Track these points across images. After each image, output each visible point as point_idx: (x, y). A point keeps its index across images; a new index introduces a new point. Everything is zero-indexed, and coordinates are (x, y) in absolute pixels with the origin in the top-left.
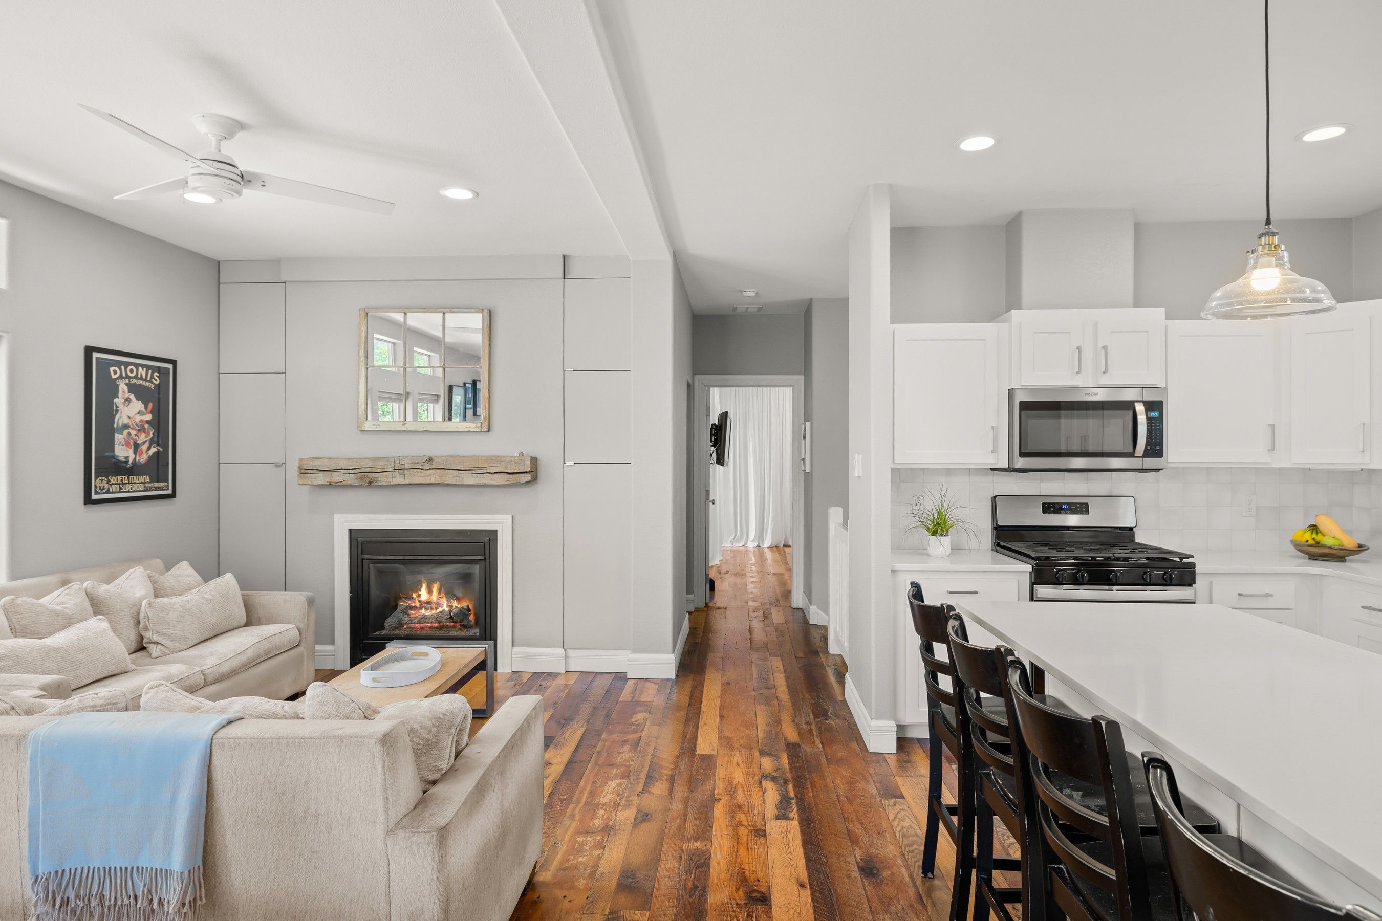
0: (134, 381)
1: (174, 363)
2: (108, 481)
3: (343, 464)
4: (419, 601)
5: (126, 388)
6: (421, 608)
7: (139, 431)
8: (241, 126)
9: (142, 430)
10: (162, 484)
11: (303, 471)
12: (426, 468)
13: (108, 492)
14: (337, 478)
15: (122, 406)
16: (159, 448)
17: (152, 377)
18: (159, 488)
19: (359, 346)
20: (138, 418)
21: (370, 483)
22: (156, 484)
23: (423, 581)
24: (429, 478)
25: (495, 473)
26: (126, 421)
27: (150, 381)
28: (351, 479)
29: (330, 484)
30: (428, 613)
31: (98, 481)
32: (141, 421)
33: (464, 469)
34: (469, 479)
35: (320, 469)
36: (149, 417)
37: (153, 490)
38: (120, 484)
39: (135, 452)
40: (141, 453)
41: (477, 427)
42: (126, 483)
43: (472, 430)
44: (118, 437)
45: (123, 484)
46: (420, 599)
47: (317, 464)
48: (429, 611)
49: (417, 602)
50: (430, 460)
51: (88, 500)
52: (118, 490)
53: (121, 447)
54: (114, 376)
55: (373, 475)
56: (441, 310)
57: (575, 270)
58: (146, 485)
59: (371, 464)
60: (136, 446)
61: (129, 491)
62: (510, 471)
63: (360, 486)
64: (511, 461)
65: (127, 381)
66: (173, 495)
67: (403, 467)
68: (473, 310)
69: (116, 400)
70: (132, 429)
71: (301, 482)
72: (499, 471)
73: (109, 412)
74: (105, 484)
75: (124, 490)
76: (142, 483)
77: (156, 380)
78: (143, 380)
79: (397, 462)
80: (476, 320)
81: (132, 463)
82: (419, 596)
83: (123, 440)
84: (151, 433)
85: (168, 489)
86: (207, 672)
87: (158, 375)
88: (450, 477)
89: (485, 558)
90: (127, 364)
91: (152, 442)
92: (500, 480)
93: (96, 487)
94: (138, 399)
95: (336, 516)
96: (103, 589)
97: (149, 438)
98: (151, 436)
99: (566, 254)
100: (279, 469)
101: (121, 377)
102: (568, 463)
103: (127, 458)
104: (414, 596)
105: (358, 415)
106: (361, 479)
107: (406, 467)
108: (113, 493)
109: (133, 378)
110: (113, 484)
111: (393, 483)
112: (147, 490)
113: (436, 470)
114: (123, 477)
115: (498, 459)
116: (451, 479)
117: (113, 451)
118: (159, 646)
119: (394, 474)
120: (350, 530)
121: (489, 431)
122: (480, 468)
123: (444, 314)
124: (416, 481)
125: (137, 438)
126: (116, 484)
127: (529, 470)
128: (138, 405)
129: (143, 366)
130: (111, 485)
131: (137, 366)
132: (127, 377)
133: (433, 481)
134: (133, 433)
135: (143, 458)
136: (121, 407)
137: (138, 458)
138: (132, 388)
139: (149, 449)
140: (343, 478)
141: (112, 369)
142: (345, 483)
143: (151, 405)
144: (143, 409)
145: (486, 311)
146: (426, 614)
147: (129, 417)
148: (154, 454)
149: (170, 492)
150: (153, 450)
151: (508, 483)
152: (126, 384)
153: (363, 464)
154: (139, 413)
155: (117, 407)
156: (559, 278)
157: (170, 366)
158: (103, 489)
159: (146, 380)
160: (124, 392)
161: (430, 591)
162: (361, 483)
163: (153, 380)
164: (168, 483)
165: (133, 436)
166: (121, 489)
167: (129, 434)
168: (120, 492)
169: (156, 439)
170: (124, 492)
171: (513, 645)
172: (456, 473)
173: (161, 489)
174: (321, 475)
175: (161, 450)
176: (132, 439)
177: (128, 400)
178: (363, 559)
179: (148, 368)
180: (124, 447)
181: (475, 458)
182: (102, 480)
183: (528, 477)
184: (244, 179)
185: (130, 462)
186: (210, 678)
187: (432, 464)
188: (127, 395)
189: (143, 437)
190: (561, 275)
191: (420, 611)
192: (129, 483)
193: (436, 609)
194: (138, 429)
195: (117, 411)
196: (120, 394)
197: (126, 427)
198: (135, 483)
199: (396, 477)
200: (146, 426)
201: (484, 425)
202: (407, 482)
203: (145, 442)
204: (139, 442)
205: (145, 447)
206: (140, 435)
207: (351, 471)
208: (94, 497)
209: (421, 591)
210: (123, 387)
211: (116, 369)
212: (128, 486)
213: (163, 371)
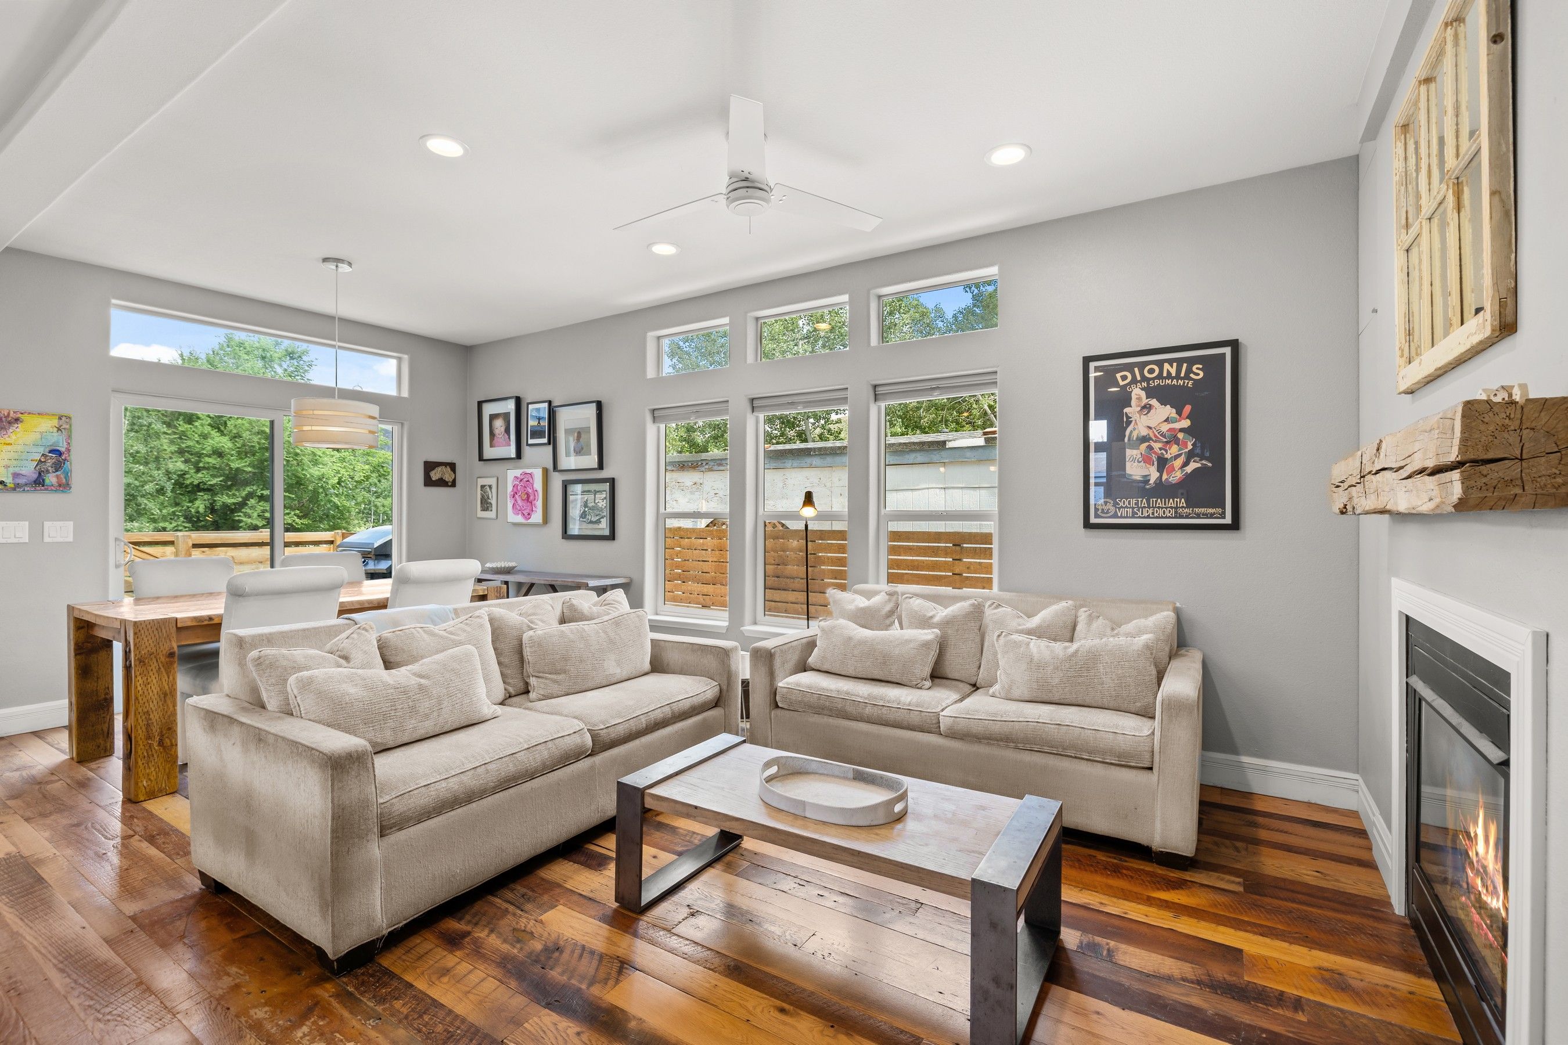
0: (1156, 383)
1: (1233, 344)
2: (1115, 504)
5: (1143, 394)
7: (1167, 442)
9: (1172, 441)
10: (1210, 511)
13: (1115, 516)
15: (1138, 415)
16: (1204, 462)
17: (1192, 371)
18: (1206, 514)
20: (1165, 428)
22: (1199, 510)
26: (1144, 432)
27: (1187, 378)
31: (1100, 503)
32: (1170, 430)
36: (1186, 423)
37: (1193, 518)
38: (1133, 508)
39: (1160, 470)
40: (1172, 471)
42: (1145, 507)
44: (1132, 453)
45: (1139, 508)
51: (1087, 524)
52: (1130, 515)
53: (1136, 464)
54: (1122, 383)
58: (1180, 510)
60: (1162, 463)
61: (1148, 517)
65: (1145, 384)
66: (1234, 526)
69: (1126, 410)
70: (1155, 442)
73: (1116, 426)
74: (1110, 507)
75: (1140, 514)
76: (1171, 508)
77: (1198, 374)
78: (1173, 378)
81: (1155, 482)
83: (1140, 456)
84: (1190, 443)
85: (1224, 518)
87: (1201, 366)
90: (1145, 364)
91: (1190, 456)
93: (1097, 509)
94: (1164, 403)
97: (1187, 450)
98: (1190, 447)
101: (1134, 381)
103: (1146, 476)
108: (1121, 517)
109: (1153, 379)
110: (1122, 507)
112: (1181, 517)
114: (1140, 500)
117: (1125, 470)
125: (1163, 451)
128: (1162, 412)
129: (1170, 362)
130: (1119, 508)
131: (1160, 364)
132: (1144, 378)
134: (1157, 446)
135: (1177, 476)
136: (1135, 417)
137: (1165, 477)
138: (1150, 392)
139: (1186, 464)
141: (1118, 376)
143: (1188, 409)
144: (1175, 415)
147: (1150, 428)
148: (1194, 470)
149: (1227, 521)
150: (1193, 466)
152: (1142, 389)
154: (1166, 421)
155: (1129, 418)
157: (1225, 350)
158: (1108, 512)
159: (1179, 376)
160: (1139, 399)
163: (1192, 375)
164: (1224, 508)
165: (1157, 450)
166: (1134, 513)
167: (1150, 448)
168: (1133, 517)
169: (1198, 451)
170: (1139, 517)
173: (1212, 516)
175: (1210, 465)
176: (1155, 453)
177: (1147, 407)
179: (1180, 362)
180: (1142, 464)
182: (1106, 503)
185: (1152, 482)
188: (1145, 401)
189: (1174, 450)
192: (1149, 507)
194: (1166, 440)
195: (1131, 422)
196: (1133, 402)
197: (1144, 439)
198: (1159, 508)
200: (1181, 436)
203: (1176, 457)
204: (1168, 456)
205: (1178, 463)
206: (1170, 449)
208: (1096, 521)
211: (1124, 373)
212: (1147, 511)
213: (1211, 359)
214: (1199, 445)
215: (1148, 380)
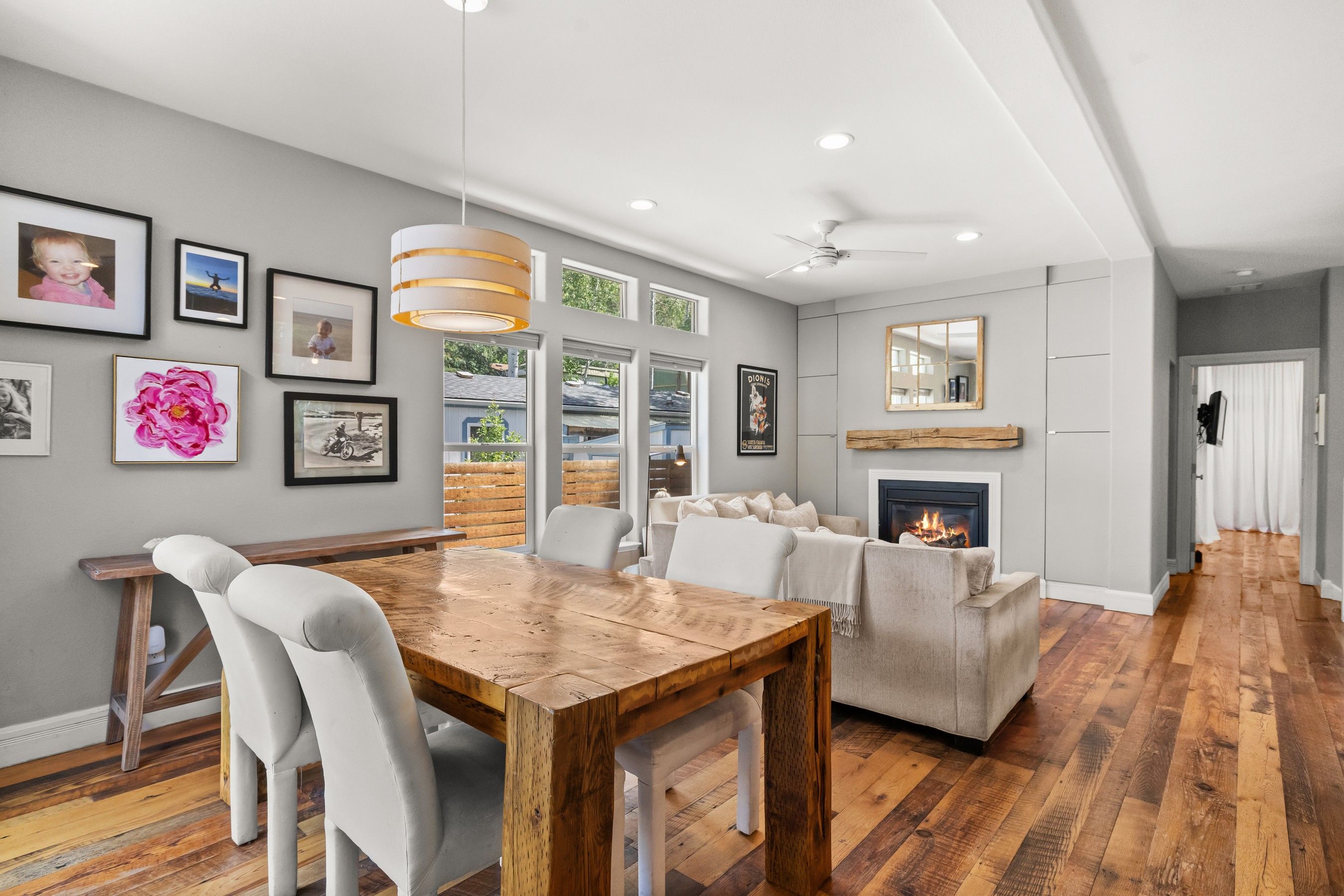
0: (759, 384)
1: (776, 372)
2: (747, 443)
3: (876, 435)
4: (923, 530)
8: (837, 223)
9: (762, 413)
10: (770, 446)
11: (849, 439)
12: (934, 437)
13: (747, 449)
14: (872, 444)
16: (769, 424)
17: (766, 382)
19: (886, 353)
20: (760, 406)
21: (894, 447)
22: (768, 446)
23: (926, 513)
24: (936, 444)
25: (989, 439)
26: (755, 407)
27: (766, 384)
28: (881, 444)
29: (867, 448)
31: (743, 442)
32: (761, 408)
33: (963, 437)
34: (967, 445)
35: (861, 438)
36: (764, 406)
37: (767, 450)
38: (753, 445)
39: (759, 427)
40: (761, 427)
41: (973, 406)
43: (969, 408)
44: (752, 417)
47: (858, 434)
50: (937, 430)
51: (739, 454)
52: (751, 448)
54: (750, 382)
55: (896, 442)
56: (946, 320)
57: (1057, 277)
58: (764, 446)
59: (895, 434)
60: (759, 423)
61: (756, 450)
62: (1000, 438)
63: (887, 450)
64: (1002, 431)
66: (775, 454)
67: (917, 436)
68: (971, 319)
69: (751, 395)
70: (758, 413)
71: (848, 447)
72: (992, 438)
73: (748, 402)
74: (746, 444)
76: (762, 445)
77: (768, 383)
78: (761, 382)
79: (913, 432)
80: (973, 326)
81: (757, 433)
82: (922, 525)
83: (754, 419)
84: (766, 415)
87: (769, 380)
88: (952, 444)
89: (978, 505)
90: (756, 374)
91: (766, 420)
92: (992, 445)
93: (742, 446)
94: (760, 395)
95: (870, 470)
96: (751, 502)
97: (765, 418)
99: (1048, 265)
100: (833, 438)
101: (753, 382)
102: (1050, 432)
103: (755, 429)
104: (918, 525)
105: (885, 400)
106: (888, 444)
107: (920, 436)
108: (749, 450)
111: (910, 447)
112: (764, 450)
113: (942, 438)
115: (991, 430)
117: (749, 425)
119: (911, 441)
121: (982, 408)
122: (977, 436)
123: (948, 323)
124: (927, 446)
126: (750, 445)
127: (1016, 437)
128: (760, 398)
129: (762, 375)
130: (748, 445)
131: (759, 374)
132: (756, 382)
133: (939, 446)
134: (758, 415)
135: (762, 430)
136: (753, 399)
137: (760, 430)
138: (758, 388)
139: (765, 425)
140: (876, 444)
141: (749, 377)
142: (877, 447)
143: (766, 398)
144: (762, 401)
145: (981, 319)
146: (929, 540)
148: (767, 427)
149: (774, 451)
150: (767, 425)
151: (1000, 447)
152: (755, 386)
153: (890, 434)
154: (760, 403)
155: (751, 399)
156: (1043, 285)
157: (774, 374)
158: (745, 447)
159: (763, 383)
160: (754, 390)
161: (931, 522)
162: (888, 447)
164: (773, 446)
165: (758, 417)
166: (753, 448)
167: (756, 415)
168: (753, 450)
169: (768, 419)
171: (1001, 572)
172: (957, 440)
173: (770, 449)
174: (861, 442)
175: (770, 426)
177: (756, 395)
178: (888, 501)
179: (764, 375)
180: (754, 423)
181: (973, 429)
182: (745, 442)
183: (1015, 443)
184: (839, 255)
187: (938, 434)
188: (755, 392)
189: (761, 419)
190: (1045, 282)
192: (756, 445)
193: (936, 536)
194: (760, 413)
195: (751, 402)
196: (752, 392)
197: (755, 411)
198: (758, 445)
199: (912, 443)
200: (764, 411)
201: (978, 404)
202: (920, 447)
203: (763, 421)
204: (761, 420)
205: (763, 424)
206: (761, 417)
207: (881, 439)
208: (742, 451)
209: (923, 521)
210: (754, 388)
211: (750, 377)
212: (755, 447)
213: (771, 377)
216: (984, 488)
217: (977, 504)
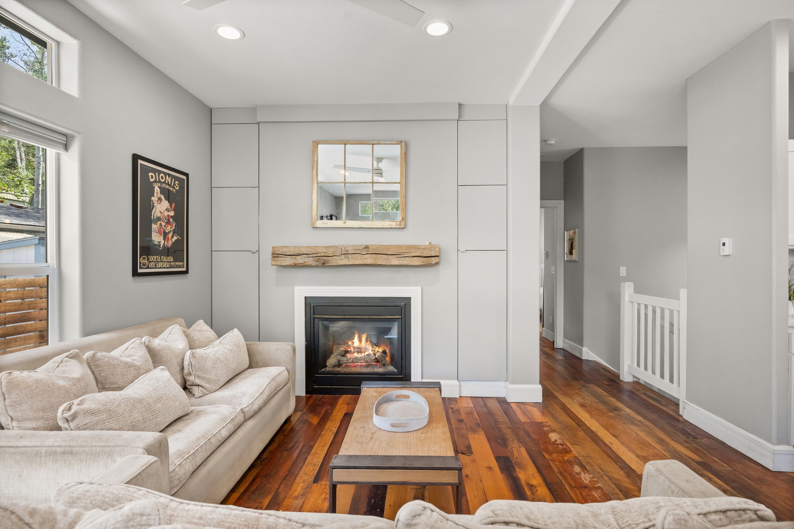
0: (164, 185)
1: (187, 175)
3: (304, 251)
4: (354, 347)
5: (159, 190)
6: (354, 352)
9: (168, 223)
10: (180, 264)
11: (275, 255)
12: (364, 253)
13: (148, 268)
14: (300, 260)
15: (156, 203)
16: (178, 237)
17: (174, 184)
18: (179, 266)
19: (312, 168)
20: (166, 213)
21: (324, 264)
22: (177, 263)
23: (356, 332)
24: (366, 260)
25: (414, 257)
26: (159, 215)
27: (174, 188)
28: (310, 261)
29: (295, 265)
30: (359, 355)
31: (141, 259)
32: (168, 216)
33: (392, 254)
34: (395, 261)
35: (288, 254)
36: (172, 213)
37: (175, 268)
38: (155, 262)
39: (164, 239)
40: (168, 240)
41: (397, 225)
42: (159, 262)
43: (393, 227)
44: (154, 227)
45: (157, 262)
46: (354, 346)
47: (285, 251)
48: (360, 354)
49: (352, 347)
50: (367, 247)
51: (135, 274)
52: (154, 267)
53: (156, 234)
54: (151, 180)
55: (326, 258)
56: (371, 142)
57: (467, 114)
58: (171, 263)
59: (324, 250)
60: (165, 235)
61: (161, 268)
62: (425, 255)
63: (316, 266)
64: (426, 248)
65: (159, 185)
66: (186, 272)
67: (347, 253)
68: (394, 143)
69: (153, 198)
70: (163, 221)
71: (274, 263)
72: (417, 255)
73: (149, 207)
74: (146, 261)
75: (158, 266)
76: (168, 262)
77: (177, 187)
78: (169, 185)
79: (343, 249)
80: (396, 150)
81: (163, 247)
82: (353, 343)
83: (157, 229)
84: (174, 225)
85: (184, 268)
86: (245, 410)
87: (178, 183)
88: (381, 260)
89: (402, 317)
90: (160, 172)
91: (174, 232)
92: (417, 261)
93: (140, 263)
94: (166, 199)
95: (296, 288)
97: (173, 229)
98: (174, 227)
99: (461, 102)
100: (254, 254)
101: (156, 181)
102: (459, 250)
103: (159, 242)
104: (350, 343)
105: (312, 216)
106: (317, 261)
107: (350, 252)
108: (151, 268)
109: (163, 183)
111: (340, 264)
112: (171, 267)
113: (372, 255)
114: (157, 257)
115: (416, 247)
116: (382, 261)
117: (151, 237)
118: (200, 388)
119: (341, 258)
120: (305, 297)
121: (405, 227)
122: (403, 253)
123: (373, 145)
124: (357, 262)
125: (165, 228)
126: (152, 262)
128: (165, 204)
129: (169, 175)
130: (150, 262)
131: (165, 174)
132: (160, 182)
133: (369, 263)
134: (163, 224)
135: (169, 244)
136: (156, 204)
137: (166, 244)
138: (163, 191)
139: (172, 237)
140: (304, 260)
141: (150, 174)
142: (305, 264)
143: (173, 205)
144: (169, 207)
145: (403, 143)
146: (358, 356)
147: (161, 212)
148: (176, 240)
149: (184, 269)
150: (175, 238)
151: (423, 263)
152: (159, 187)
153: (319, 251)
154: (166, 210)
155: (153, 204)
156: (455, 120)
157: (185, 178)
158: (145, 265)
159: (171, 186)
160: (157, 193)
161: (360, 341)
162: (317, 264)
163: (175, 186)
164: (184, 263)
165: (163, 226)
166: (156, 265)
167: (161, 224)
168: (155, 268)
169: (176, 230)
170: (158, 268)
171: (422, 378)
172: (386, 257)
173: (180, 267)
174: (289, 258)
175: (180, 238)
176: (163, 228)
177: (160, 199)
178: (314, 318)
179: (172, 176)
180: (158, 234)
181: (400, 247)
182: (144, 258)
183: (436, 260)
185: (161, 246)
186: (248, 416)
187: (368, 250)
188: (160, 195)
189: (169, 229)
190: (456, 117)
191: (354, 354)
192: (161, 262)
193: (365, 352)
194: (166, 221)
195: (153, 207)
196: (155, 194)
197: (159, 219)
198: (165, 262)
199: (342, 259)
200: (171, 220)
201: (402, 223)
202: (350, 263)
203: (170, 232)
204: (167, 231)
205: (170, 235)
206: (168, 226)
207: (310, 256)
208: (140, 271)
209: (354, 340)
210: (157, 189)
211: (152, 174)
212: (160, 264)
213: (181, 180)
214: (177, 226)
215: (161, 182)
216: (408, 300)
217: (400, 317)
